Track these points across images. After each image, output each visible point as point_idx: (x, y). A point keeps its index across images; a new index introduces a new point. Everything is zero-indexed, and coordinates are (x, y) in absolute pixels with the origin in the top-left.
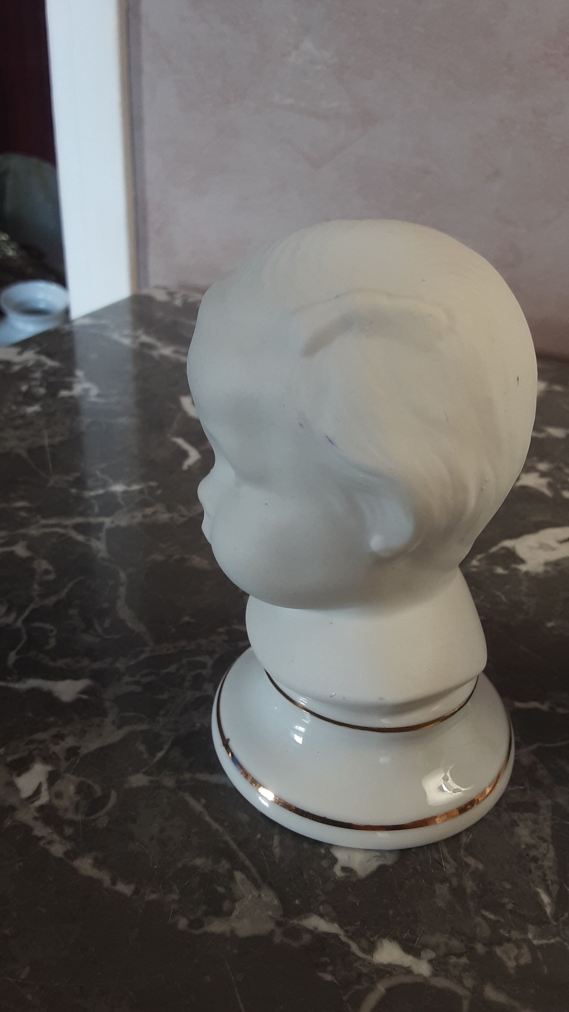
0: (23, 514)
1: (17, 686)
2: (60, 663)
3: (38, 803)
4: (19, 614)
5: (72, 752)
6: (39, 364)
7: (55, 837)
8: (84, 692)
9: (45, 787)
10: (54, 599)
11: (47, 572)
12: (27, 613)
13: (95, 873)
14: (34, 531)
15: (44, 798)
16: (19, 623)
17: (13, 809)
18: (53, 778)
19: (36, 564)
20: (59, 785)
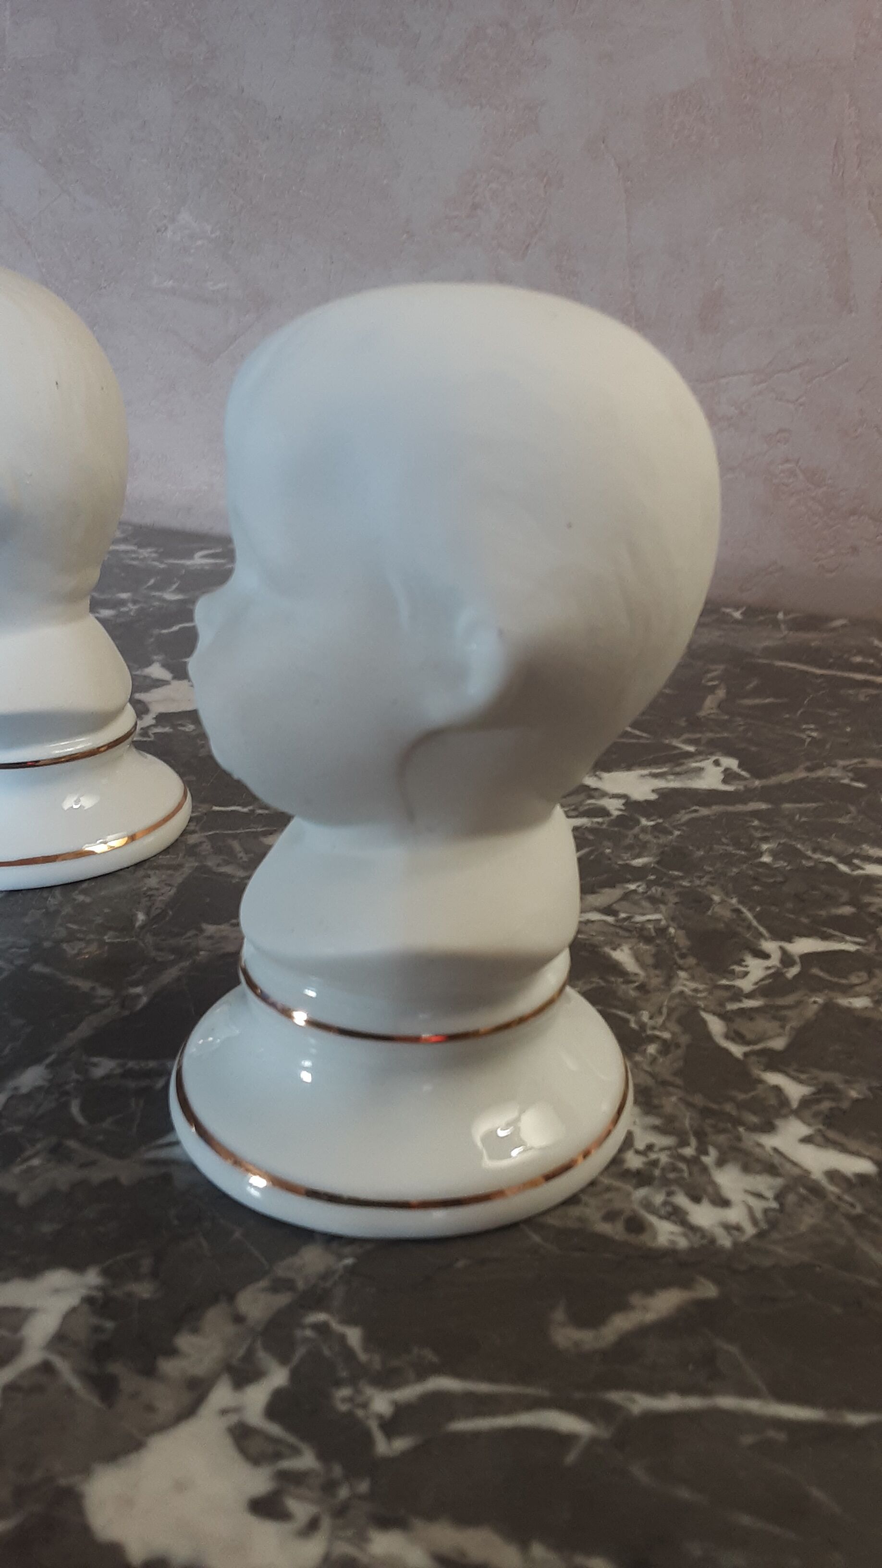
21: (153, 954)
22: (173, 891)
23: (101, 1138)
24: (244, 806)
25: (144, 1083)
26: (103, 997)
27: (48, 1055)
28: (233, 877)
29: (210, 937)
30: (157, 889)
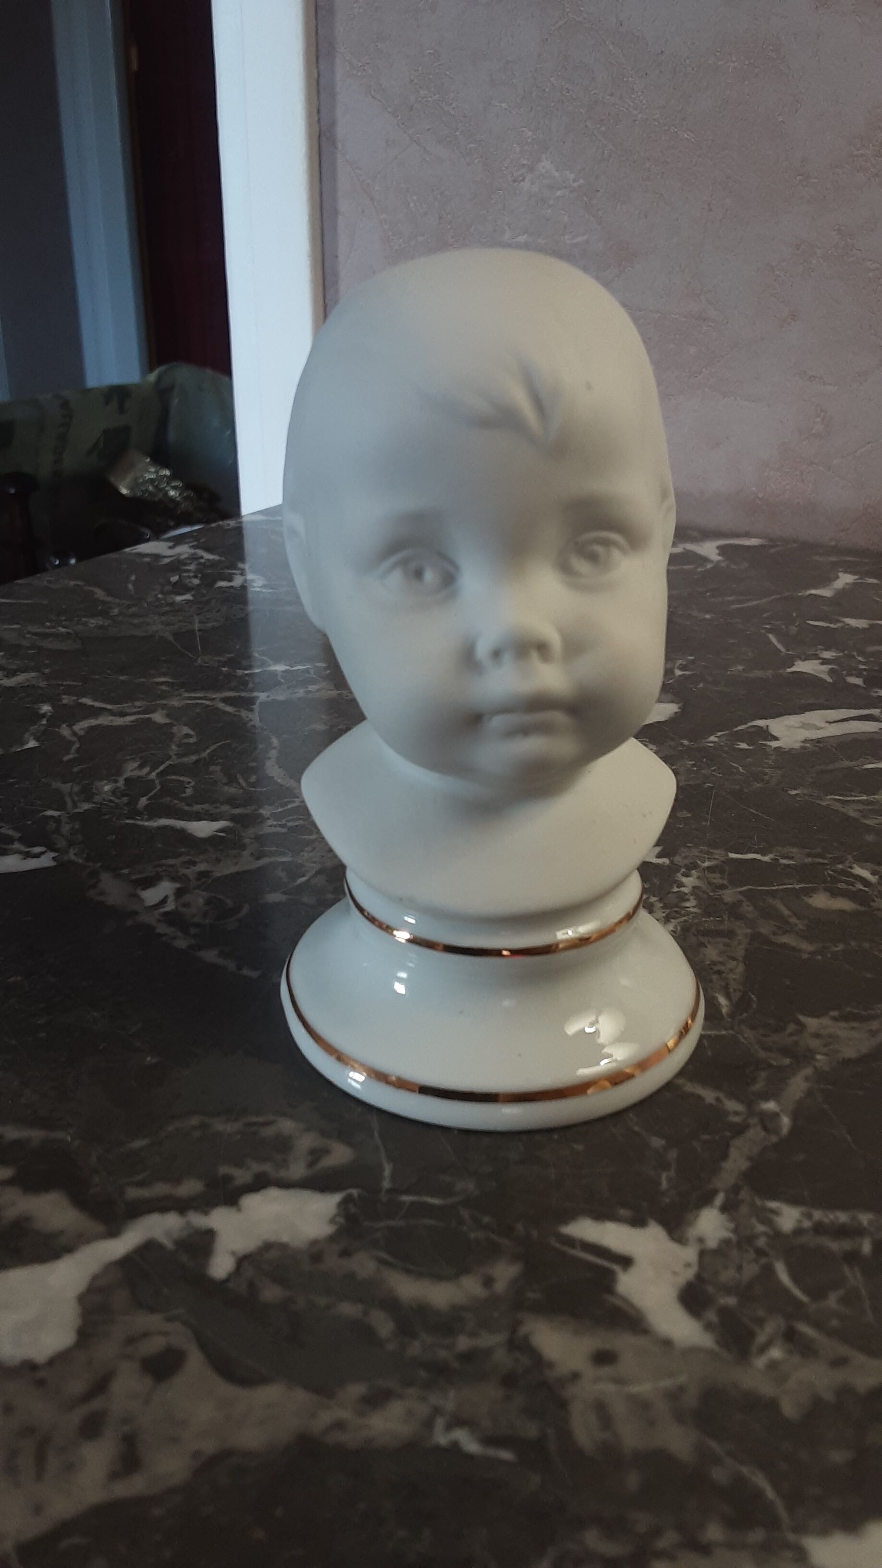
0: (164, 688)
1: (146, 824)
2: (197, 808)
3: (162, 910)
4: (153, 769)
5: (202, 875)
6: (194, 558)
7: (180, 934)
8: (221, 830)
9: (171, 899)
10: (194, 758)
11: (188, 736)
12: (162, 768)
13: (220, 961)
14: (175, 703)
15: (170, 906)
16: (153, 775)
17: (136, 913)
18: (179, 893)
19: (175, 729)
20: (187, 898)
21: (762, 1054)
22: (741, 968)
23: (835, 1323)
24: (764, 855)
25: (846, 1245)
26: (736, 1113)
27: (715, 1192)
28: (800, 951)
29: (817, 1036)
30: (721, 963)
